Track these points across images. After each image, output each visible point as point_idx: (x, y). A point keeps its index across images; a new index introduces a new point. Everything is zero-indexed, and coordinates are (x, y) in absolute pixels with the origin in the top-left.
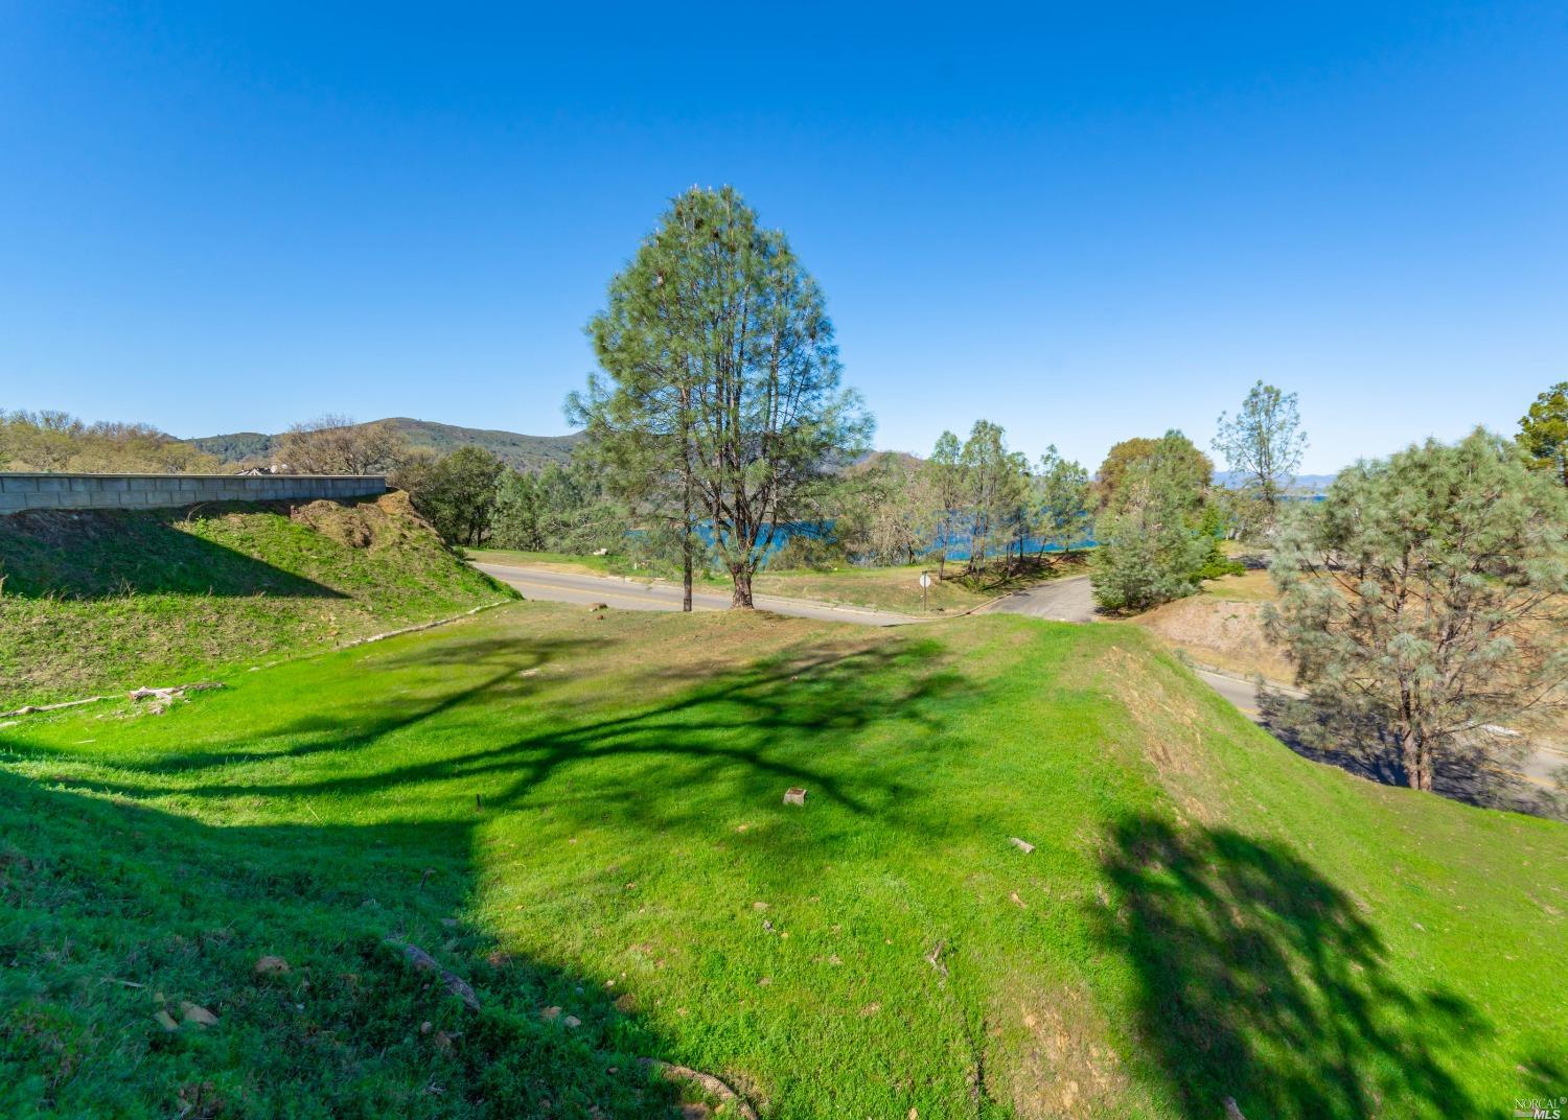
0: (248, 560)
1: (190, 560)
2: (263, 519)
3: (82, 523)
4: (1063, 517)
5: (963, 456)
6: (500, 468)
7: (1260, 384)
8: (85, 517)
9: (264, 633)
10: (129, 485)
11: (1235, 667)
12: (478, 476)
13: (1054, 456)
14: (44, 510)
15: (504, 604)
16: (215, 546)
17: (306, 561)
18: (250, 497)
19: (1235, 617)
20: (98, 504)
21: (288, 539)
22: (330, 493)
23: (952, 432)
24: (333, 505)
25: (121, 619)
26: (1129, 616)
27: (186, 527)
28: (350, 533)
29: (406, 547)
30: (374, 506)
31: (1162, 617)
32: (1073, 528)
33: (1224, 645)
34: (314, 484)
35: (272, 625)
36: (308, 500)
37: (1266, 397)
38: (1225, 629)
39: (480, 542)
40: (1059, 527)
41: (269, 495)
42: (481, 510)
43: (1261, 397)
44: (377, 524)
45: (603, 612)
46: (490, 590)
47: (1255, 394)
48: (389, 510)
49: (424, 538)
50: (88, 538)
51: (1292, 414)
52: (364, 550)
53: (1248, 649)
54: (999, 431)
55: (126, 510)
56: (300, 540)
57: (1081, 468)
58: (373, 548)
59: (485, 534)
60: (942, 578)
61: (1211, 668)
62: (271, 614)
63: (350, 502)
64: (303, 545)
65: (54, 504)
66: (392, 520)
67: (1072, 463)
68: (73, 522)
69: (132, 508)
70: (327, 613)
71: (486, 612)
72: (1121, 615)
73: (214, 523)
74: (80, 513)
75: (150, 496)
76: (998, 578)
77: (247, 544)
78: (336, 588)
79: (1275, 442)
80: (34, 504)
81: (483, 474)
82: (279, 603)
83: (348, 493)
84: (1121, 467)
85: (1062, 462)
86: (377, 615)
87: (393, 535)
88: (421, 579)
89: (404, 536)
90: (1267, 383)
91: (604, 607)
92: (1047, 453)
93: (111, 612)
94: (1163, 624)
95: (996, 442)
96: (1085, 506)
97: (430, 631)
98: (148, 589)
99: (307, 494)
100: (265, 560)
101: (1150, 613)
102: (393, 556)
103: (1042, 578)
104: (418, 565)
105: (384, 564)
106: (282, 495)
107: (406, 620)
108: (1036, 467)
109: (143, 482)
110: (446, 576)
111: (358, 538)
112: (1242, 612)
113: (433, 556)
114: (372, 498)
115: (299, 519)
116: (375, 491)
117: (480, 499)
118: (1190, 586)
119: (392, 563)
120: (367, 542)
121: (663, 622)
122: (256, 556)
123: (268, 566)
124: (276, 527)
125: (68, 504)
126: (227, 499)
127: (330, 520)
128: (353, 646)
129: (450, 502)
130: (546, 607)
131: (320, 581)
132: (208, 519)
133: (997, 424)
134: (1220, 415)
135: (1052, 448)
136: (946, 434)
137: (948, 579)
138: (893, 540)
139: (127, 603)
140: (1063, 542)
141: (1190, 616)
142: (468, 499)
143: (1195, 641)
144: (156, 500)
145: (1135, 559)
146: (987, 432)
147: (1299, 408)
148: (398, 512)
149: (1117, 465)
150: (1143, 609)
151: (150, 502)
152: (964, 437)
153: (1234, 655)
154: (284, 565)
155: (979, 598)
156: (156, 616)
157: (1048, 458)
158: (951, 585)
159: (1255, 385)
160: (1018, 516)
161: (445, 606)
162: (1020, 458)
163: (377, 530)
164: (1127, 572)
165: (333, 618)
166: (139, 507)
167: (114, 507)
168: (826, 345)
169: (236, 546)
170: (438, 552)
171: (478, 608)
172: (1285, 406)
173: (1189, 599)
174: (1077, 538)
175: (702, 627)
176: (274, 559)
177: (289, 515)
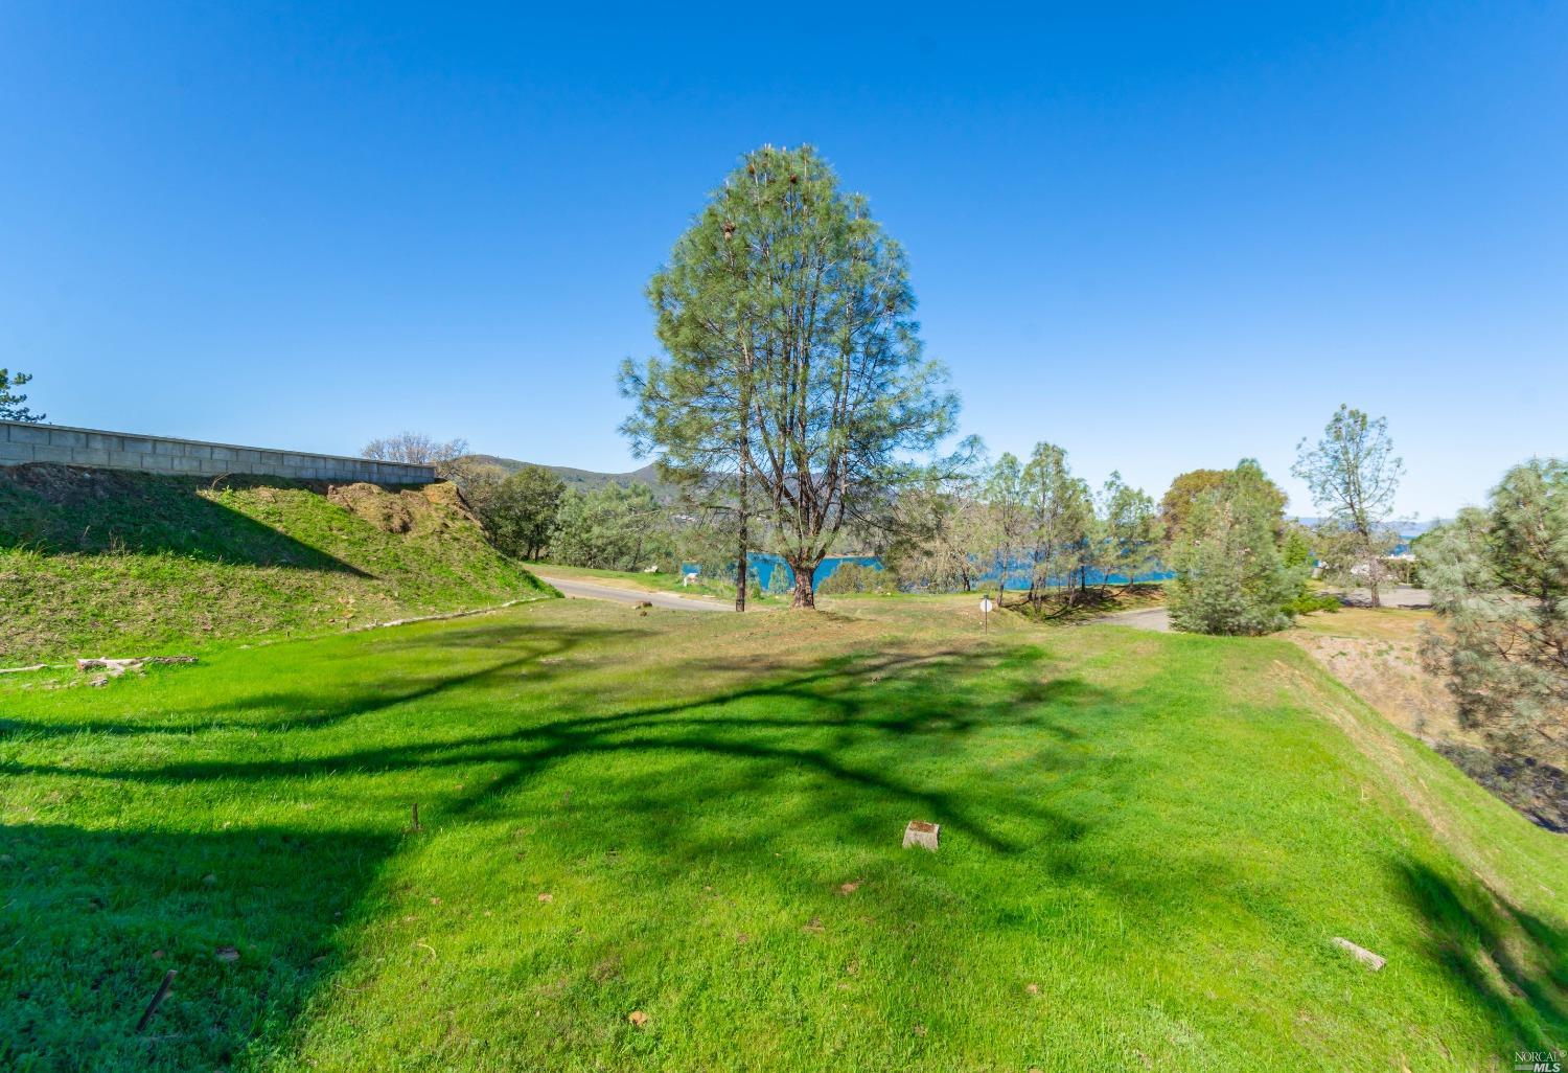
0: (268, 531)
1: (205, 529)
2: (298, 494)
3: (93, 482)
4: (1128, 547)
5: (1023, 478)
6: (561, 488)
8: (98, 476)
9: (270, 610)
10: (154, 448)
12: (540, 495)
13: (1118, 482)
14: (53, 465)
15: (542, 600)
16: (239, 515)
17: (334, 540)
18: (288, 474)
20: (116, 464)
21: (320, 516)
22: (374, 476)
23: (1012, 454)
24: (375, 489)
25: (107, 584)
27: (210, 494)
28: (388, 517)
29: (446, 536)
30: (420, 494)
32: (1139, 558)
34: (358, 466)
35: (281, 602)
36: (349, 482)
37: (1351, 421)
38: (1332, 667)
39: (537, 558)
40: (1125, 556)
41: (308, 474)
42: (540, 528)
44: (419, 511)
45: (647, 610)
46: (530, 587)
48: (434, 498)
49: (467, 529)
50: (95, 497)
52: (401, 536)
54: (1062, 453)
55: (147, 474)
56: (333, 519)
57: (1145, 495)
58: (411, 535)
59: (542, 552)
60: (1000, 605)
62: (283, 590)
63: (395, 488)
64: (334, 524)
65: (66, 460)
66: (436, 509)
67: (1136, 490)
68: (83, 480)
69: (154, 472)
70: (346, 594)
71: (521, 606)
73: (243, 494)
74: (93, 471)
75: (176, 462)
76: (1058, 608)
77: (272, 518)
78: (363, 567)
79: (1366, 469)
80: (41, 457)
81: (544, 493)
82: (296, 579)
83: (394, 480)
84: (1185, 498)
85: (1126, 488)
86: (402, 601)
87: (435, 523)
88: (458, 570)
89: (446, 526)
90: (1351, 407)
91: (648, 605)
92: (1109, 479)
93: (97, 576)
95: (1058, 463)
96: (1151, 536)
97: (456, 620)
99: (350, 476)
100: (290, 534)
102: (432, 545)
103: (1105, 609)
104: (456, 555)
105: (420, 552)
106: (322, 475)
107: (432, 609)
108: (1099, 493)
109: (170, 446)
110: (484, 569)
111: (396, 523)
113: (474, 548)
114: (417, 486)
115: (336, 499)
116: (423, 480)
117: (540, 518)
118: (1286, 619)
119: (428, 551)
120: (405, 528)
121: (712, 619)
122: (279, 527)
123: (292, 541)
124: (309, 504)
125: (81, 460)
126: (262, 473)
127: (370, 503)
128: (366, 630)
129: (512, 519)
130: (587, 605)
131: (345, 560)
132: (235, 490)
133: (1061, 446)
135: (1116, 475)
136: (1006, 455)
137: (1007, 607)
138: (947, 566)
139: (119, 566)
140: (1128, 572)
142: (528, 517)
144: (183, 467)
145: (1219, 587)
146: (1050, 456)
148: (444, 502)
149: (1181, 496)
151: (176, 468)
152: (1025, 458)
154: (310, 542)
156: (149, 583)
157: (1112, 483)
158: (1010, 614)
160: (1080, 544)
161: (478, 598)
162: (1082, 485)
163: (418, 516)
164: (1210, 601)
165: (352, 601)
166: (163, 473)
167: (133, 469)
168: (906, 319)
169: (260, 518)
170: (479, 545)
171: (513, 602)
172: (1374, 432)
174: (1146, 568)
175: (757, 625)
176: (299, 535)
177: (326, 494)
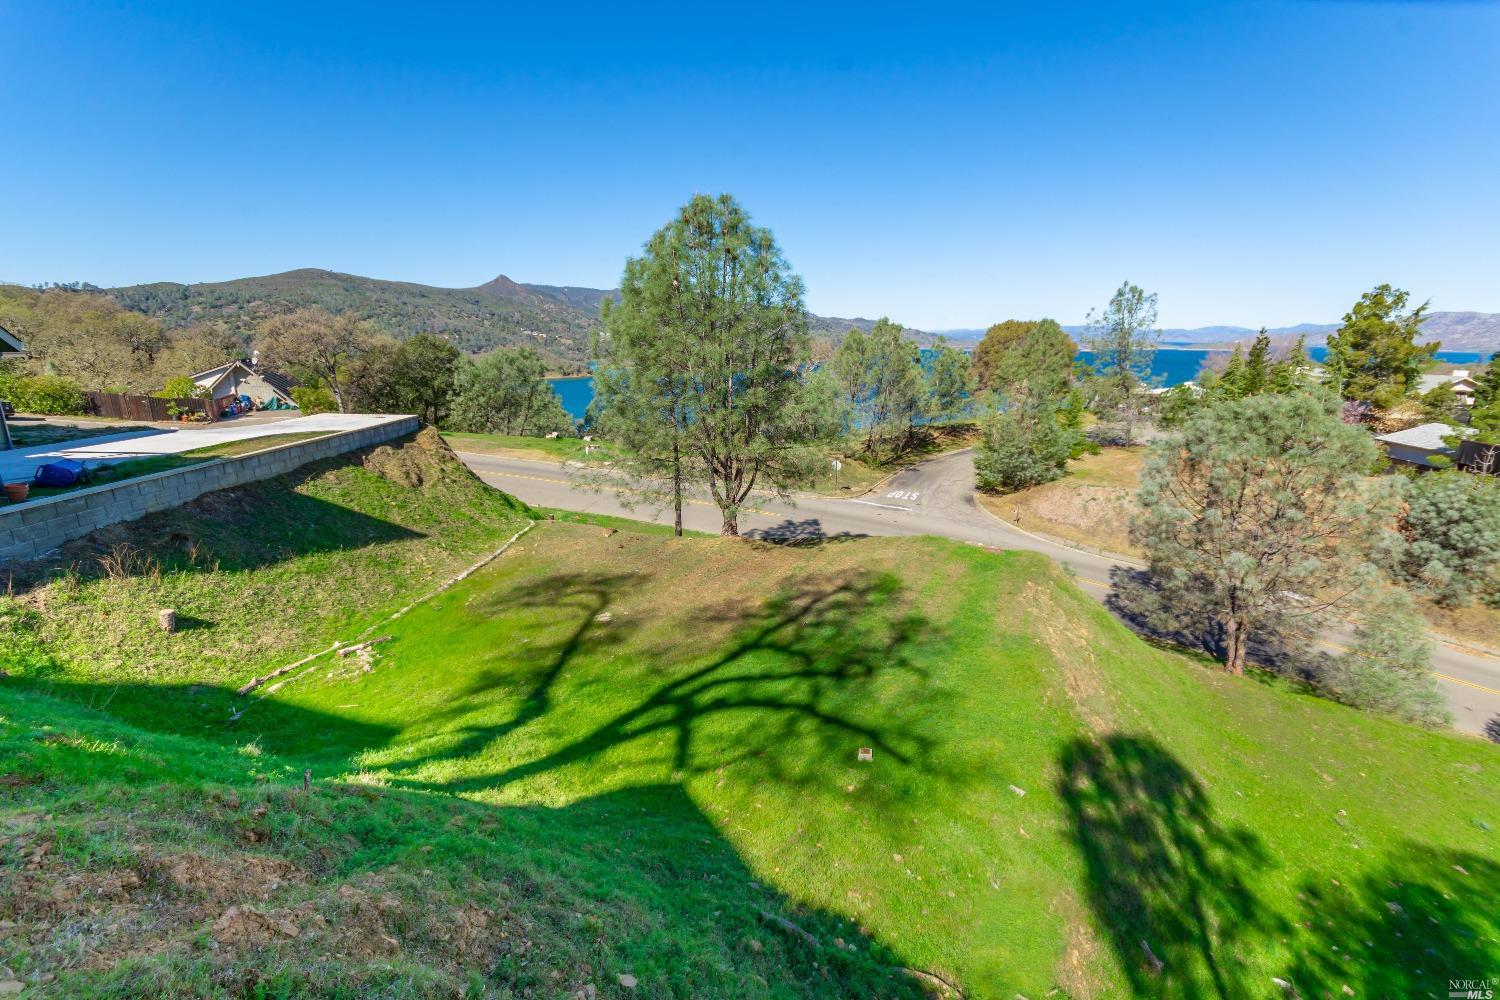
0: (351, 513)
1: (317, 521)
2: (349, 471)
3: (239, 500)
7: (1126, 284)
8: (238, 493)
9: (385, 579)
11: (1091, 543)
14: (212, 493)
15: (533, 529)
17: (389, 508)
18: (332, 453)
19: (1094, 499)
20: (242, 481)
21: (371, 488)
22: (383, 437)
24: (389, 450)
26: (1004, 493)
27: (301, 489)
28: (407, 474)
29: (447, 480)
30: (415, 444)
31: (1034, 497)
32: (954, 409)
33: (1084, 523)
35: (387, 571)
36: (371, 448)
37: (1130, 296)
38: (1085, 509)
41: (345, 449)
43: (1127, 296)
44: (422, 461)
47: (1121, 293)
48: (426, 446)
50: (246, 512)
51: (1152, 312)
52: (421, 489)
53: (1103, 527)
55: (260, 482)
56: (379, 488)
58: (426, 485)
61: (1074, 544)
62: (384, 561)
63: (398, 444)
64: (382, 493)
66: (432, 457)
68: (232, 500)
69: (262, 479)
70: (415, 553)
71: (524, 539)
72: (998, 492)
73: (319, 482)
74: (233, 489)
76: (891, 455)
77: (348, 499)
78: (416, 529)
80: (205, 489)
82: (385, 550)
83: (394, 436)
84: (996, 347)
86: (450, 551)
87: (436, 471)
88: (466, 510)
89: (444, 470)
94: (1034, 504)
95: (895, 339)
97: (495, 565)
98: (302, 552)
100: (363, 512)
101: (1021, 494)
102: (441, 491)
103: (928, 453)
104: (460, 497)
105: (438, 498)
106: (352, 448)
107: (470, 553)
110: (481, 504)
111: (414, 477)
112: (1101, 495)
113: (467, 486)
114: (411, 438)
115: (371, 468)
116: (412, 430)
119: (442, 499)
120: (421, 481)
122: (357, 509)
123: (368, 517)
124: (359, 478)
125: (225, 484)
126: (320, 461)
127: (392, 465)
130: (567, 531)
131: (403, 525)
132: (314, 480)
134: (1089, 311)
137: (851, 457)
139: (292, 567)
141: (1057, 498)
142: (425, 383)
143: (1060, 519)
144: (277, 469)
147: (1157, 307)
148: (434, 447)
150: (1016, 489)
151: (274, 471)
153: (1091, 532)
154: (377, 515)
155: (878, 474)
156: (314, 575)
158: (854, 463)
159: (1121, 286)
160: (912, 404)
161: (490, 533)
163: (423, 467)
165: (423, 559)
166: (267, 477)
167: (252, 480)
169: (340, 502)
171: (516, 535)
172: (1146, 306)
173: (1057, 483)
176: (367, 510)
177: (362, 464)
